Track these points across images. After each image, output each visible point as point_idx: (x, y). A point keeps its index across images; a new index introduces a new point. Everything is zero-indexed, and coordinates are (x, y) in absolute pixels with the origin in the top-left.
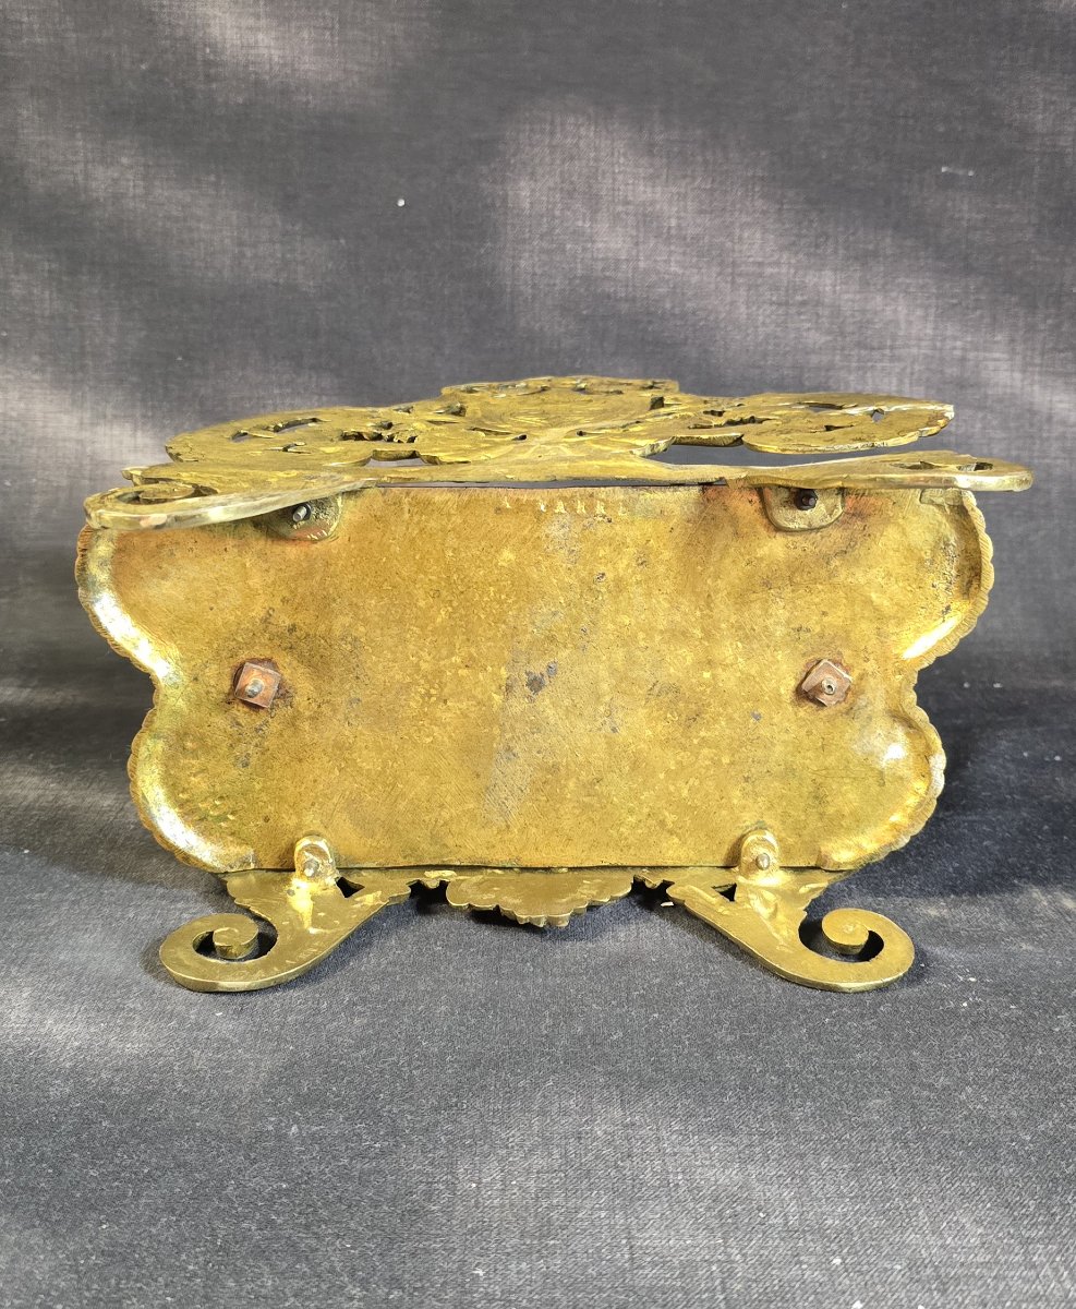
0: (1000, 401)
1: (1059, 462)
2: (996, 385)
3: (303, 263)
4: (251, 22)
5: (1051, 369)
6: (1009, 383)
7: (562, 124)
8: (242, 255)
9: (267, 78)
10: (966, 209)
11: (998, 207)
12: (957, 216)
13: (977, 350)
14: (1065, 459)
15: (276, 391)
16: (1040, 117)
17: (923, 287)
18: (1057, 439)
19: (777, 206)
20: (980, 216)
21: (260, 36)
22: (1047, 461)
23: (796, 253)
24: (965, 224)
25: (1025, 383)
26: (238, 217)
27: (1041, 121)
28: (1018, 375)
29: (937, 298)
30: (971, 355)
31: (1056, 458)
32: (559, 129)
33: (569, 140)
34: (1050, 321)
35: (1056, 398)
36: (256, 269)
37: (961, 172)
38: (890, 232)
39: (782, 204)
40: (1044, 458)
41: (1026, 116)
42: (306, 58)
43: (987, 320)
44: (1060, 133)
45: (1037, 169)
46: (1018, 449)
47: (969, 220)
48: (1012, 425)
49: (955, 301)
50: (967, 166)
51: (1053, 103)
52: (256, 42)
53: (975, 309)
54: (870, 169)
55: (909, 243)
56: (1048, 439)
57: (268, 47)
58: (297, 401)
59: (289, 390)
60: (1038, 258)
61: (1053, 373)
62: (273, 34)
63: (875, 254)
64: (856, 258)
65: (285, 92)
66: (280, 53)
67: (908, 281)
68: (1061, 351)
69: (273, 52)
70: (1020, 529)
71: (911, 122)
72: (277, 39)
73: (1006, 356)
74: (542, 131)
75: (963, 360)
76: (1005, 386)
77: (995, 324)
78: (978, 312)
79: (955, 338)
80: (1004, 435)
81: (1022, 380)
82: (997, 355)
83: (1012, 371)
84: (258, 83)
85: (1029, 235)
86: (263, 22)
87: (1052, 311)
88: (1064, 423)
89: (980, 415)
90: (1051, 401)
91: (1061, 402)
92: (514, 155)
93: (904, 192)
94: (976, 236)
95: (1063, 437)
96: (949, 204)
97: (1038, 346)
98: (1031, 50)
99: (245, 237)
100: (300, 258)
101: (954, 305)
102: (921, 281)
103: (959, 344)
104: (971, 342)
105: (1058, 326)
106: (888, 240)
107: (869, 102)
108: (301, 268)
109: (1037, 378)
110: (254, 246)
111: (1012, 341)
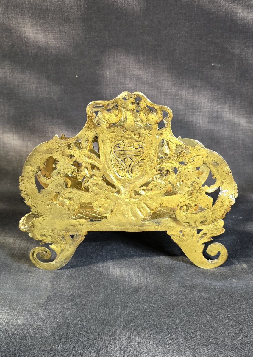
0: (227, 121)
1: (241, 136)
2: (226, 117)
3: (53, 92)
4: (36, 31)
5: (239, 113)
6: (229, 117)
7: (117, 56)
8: (38, 91)
9: (41, 46)
10: (218, 74)
11: (226, 73)
12: (216, 76)
13: (221, 109)
14: (243, 135)
15: (48, 124)
16: (237, 51)
17: (208, 94)
18: (241, 130)
19: (171, 75)
20: (222, 76)
21: (39, 35)
22: (238, 136)
23: (176, 86)
24: (218, 78)
25: (233, 117)
26: (36, 81)
27: (237, 52)
28: (231, 115)
29: (211, 96)
30: (220, 110)
31: (241, 135)
32: (116, 57)
33: (118, 60)
34: (239, 101)
35: (241, 120)
36: (41, 94)
37: (217, 65)
38: (199, 81)
39: (172, 74)
40: (237, 135)
41: (233, 51)
42: (51, 40)
43: (223, 102)
44: (242, 54)
45: (236, 64)
46: (231, 133)
47: (219, 77)
48: (230, 127)
49: (216, 97)
50: (218, 63)
51: (240, 47)
52: (38, 37)
53: (221, 99)
54: (194, 65)
55: (204, 83)
56: (239, 130)
57: (41, 38)
58: (53, 126)
59: (51, 124)
60: (236, 86)
61: (240, 114)
62: (42, 34)
63: (196, 86)
64: (191, 87)
65: (46, 49)
66: (44, 39)
67: (204, 92)
68: (242, 109)
69: (42, 39)
70: (232, 153)
71: (204, 53)
72: (43, 36)
73: (228, 110)
74: (112, 57)
75: (218, 111)
76: (228, 118)
77: (225, 102)
78: (221, 100)
79: (216, 106)
80: (228, 130)
81: (232, 116)
82: (226, 110)
83: (230, 114)
84: (39, 47)
85: (234, 80)
86: (39, 31)
87: (240, 99)
88: (242, 126)
89: (222, 125)
90: (239, 121)
91: (242, 121)
92: (105, 63)
93: (203, 70)
94: (221, 81)
95: (242, 130)
96: (214, 73)
97: (236, 108)
98: (235, 34)
99: (38, 86)
100: (52, 91)
101: (215, 98)
102: (207, 92)
103: (217, 107)
104: (220, 107)
105: (241, 102)
106: (199, 83)
107: (194, 48)
108: (52, 93)
109: (236, 115)
110: (41, 88)
111: (230, 106)
